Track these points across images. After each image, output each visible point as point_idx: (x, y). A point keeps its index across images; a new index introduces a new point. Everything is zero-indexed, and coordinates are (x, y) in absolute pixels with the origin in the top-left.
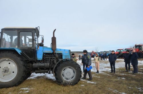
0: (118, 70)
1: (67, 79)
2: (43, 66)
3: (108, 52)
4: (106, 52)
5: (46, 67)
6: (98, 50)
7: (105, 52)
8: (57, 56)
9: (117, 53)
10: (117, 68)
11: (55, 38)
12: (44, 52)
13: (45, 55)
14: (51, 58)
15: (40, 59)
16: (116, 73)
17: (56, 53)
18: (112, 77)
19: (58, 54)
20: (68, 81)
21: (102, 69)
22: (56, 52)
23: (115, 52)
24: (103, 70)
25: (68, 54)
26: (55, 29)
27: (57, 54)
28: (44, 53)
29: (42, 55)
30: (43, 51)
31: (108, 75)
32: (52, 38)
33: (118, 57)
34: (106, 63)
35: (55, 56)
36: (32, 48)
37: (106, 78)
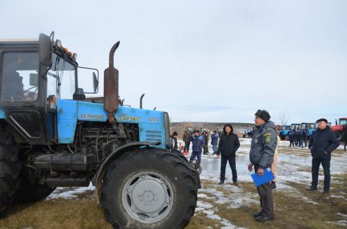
0: (340, 180)
1: (143, 215)
2: (67, 165)
3: (312, 126)
4: (306, 124)
5: (77, 168)
6: (285, 120)
7: (304, 125)
8: (122, 131)
9: (339, 128)
10: (339, 173)
11: (117, 72)
12: (80, 119)
13: (83, 127)
14: (105, 140)
15: (68, 139)
16: (334, 191)
17: (118, 124)
18: (315, 211)
19: (124, 124)
20: (147, 221)
21: (290, 173)
22: (119, 118)
23: (333, 124)
24: (292, 179)
25: (160, 128)
26: (118, 43)
27: (121, 125)
28: (78, 121)
29: (74, 129)
30: (76, 114)
31: (302, 202)
32: (106, 71)
33: (339, 139)
34: (304, 155)
35: (115, 133)
36: (37, 104)
37: (295, 214)
